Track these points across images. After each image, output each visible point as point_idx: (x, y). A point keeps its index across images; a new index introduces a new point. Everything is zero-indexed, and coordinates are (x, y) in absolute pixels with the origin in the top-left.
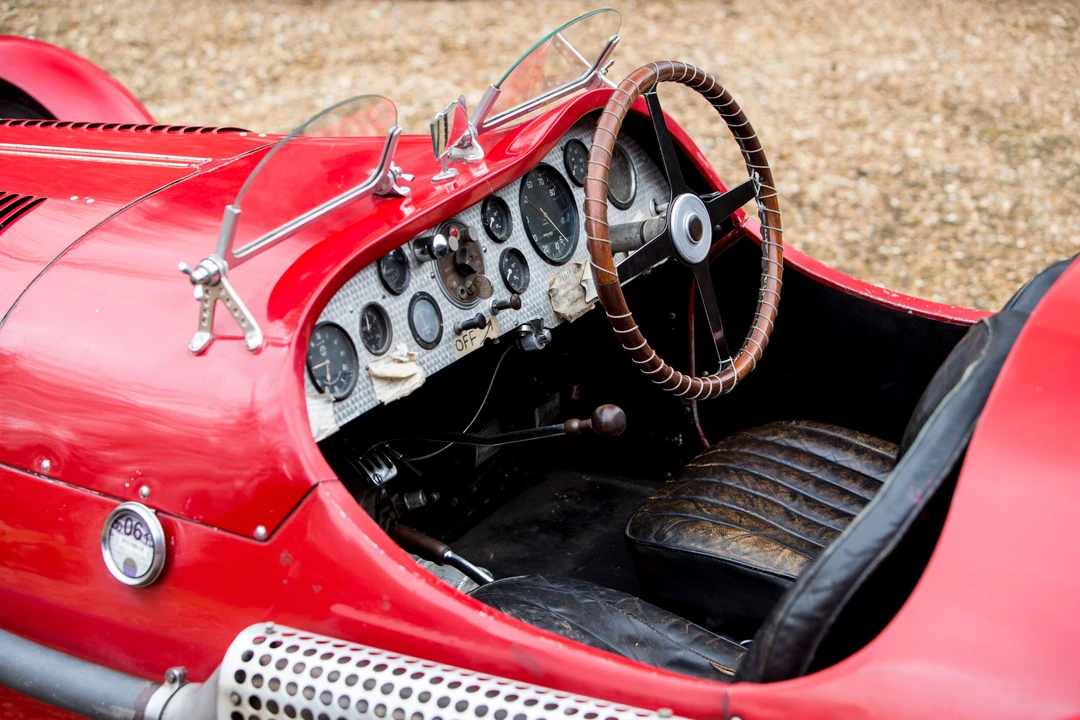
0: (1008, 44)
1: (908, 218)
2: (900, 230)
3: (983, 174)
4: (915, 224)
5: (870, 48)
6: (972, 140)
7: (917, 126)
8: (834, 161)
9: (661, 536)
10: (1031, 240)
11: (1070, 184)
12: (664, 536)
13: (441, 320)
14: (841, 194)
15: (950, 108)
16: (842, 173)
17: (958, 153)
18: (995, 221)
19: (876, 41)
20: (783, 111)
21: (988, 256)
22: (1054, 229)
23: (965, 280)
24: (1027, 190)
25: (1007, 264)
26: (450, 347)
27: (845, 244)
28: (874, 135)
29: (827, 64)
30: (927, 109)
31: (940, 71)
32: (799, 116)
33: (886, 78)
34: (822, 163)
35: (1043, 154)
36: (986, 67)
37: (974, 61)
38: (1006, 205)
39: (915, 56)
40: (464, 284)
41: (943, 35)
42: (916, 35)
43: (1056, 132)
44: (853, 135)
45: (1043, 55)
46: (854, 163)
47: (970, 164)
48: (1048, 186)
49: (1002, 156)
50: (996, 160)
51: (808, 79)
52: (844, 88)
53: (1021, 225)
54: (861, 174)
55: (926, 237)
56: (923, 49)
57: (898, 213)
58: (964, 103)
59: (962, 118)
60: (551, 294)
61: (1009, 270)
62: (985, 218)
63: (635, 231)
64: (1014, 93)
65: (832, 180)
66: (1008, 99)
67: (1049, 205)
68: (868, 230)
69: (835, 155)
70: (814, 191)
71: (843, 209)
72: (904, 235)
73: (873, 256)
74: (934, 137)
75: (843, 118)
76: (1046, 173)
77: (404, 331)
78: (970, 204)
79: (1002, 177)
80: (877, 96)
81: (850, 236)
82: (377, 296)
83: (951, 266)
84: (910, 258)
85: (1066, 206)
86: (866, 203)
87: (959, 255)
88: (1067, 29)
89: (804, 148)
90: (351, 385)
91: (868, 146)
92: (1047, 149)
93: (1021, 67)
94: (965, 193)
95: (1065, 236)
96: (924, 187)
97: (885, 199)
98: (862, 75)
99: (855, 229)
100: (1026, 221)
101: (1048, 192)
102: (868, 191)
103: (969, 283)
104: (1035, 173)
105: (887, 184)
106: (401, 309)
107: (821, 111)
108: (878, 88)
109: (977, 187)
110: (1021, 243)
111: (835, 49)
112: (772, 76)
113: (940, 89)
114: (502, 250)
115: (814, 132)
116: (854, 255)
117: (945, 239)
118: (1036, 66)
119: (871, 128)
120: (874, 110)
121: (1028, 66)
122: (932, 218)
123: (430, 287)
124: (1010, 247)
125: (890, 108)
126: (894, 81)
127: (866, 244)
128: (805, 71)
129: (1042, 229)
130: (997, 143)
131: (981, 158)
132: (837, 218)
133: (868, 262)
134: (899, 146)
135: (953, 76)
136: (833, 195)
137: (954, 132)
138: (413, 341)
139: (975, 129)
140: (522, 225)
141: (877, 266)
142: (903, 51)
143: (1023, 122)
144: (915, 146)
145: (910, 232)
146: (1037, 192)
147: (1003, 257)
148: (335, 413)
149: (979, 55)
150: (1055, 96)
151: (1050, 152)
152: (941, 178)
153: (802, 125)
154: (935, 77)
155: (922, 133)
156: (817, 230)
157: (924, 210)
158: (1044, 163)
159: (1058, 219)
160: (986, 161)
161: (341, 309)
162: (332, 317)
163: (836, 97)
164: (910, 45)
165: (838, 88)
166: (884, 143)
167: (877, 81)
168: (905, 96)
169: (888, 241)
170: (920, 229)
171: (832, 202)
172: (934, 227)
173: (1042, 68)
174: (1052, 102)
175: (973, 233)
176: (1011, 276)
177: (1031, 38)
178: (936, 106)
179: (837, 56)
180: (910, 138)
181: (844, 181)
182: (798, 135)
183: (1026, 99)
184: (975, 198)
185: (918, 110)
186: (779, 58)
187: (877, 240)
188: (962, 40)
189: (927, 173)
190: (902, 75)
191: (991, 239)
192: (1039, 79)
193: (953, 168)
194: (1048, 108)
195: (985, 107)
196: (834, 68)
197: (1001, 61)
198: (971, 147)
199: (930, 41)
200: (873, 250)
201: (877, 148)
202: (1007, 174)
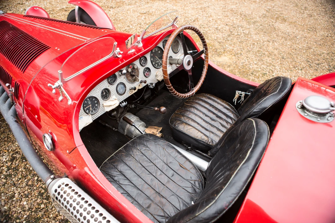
0: (250, 4)
1: (233, 33)
2: (231, 35)
3: (244, 26)
4: (233, 35)
5: (231, 4)
6: (244, 21)
7: (236, 17)
8: (223, 22)
9: (175, 125)
10: (251, 39)
11: (257, 29)
12: (175, 126)
13: (126, 88)
14: (223, 28)
15: (241, 14)
16: (224, 24)
17: (241, 23)
18: (245, 35)
19: (232, 2)
20: (217, 13)
21: (244, 41)
22: (254, 37)
23: (240, 45)
24: (251, 30)
25: (247, 43)
26: (128, 93)
27: (223, 37)
28: (229, 18)
29: (224, 6)
30: (238, 14)
31: (240, 8)
32: (219, 14)
33: (232, 9)
34: (221, 22)
35: (254, 24)
36: (247, 8)
37: (245, 7)
38: (247, 32)
39: (237, 5)
40: (133, 78)
41: (241, 2)
42: (237, 2)
43: (256, 20)
44: (226, 18)
45: (255, 6)
46: (226, 23)
47: (243, 25)
48: (254, 29)
49: (248, 24)
50: (247, 24)
51: (221, 8)
52: (226, 10)
53: (249, 36)
54: (227, 25)
55: (235, 37)
56: (238, 4)
57: (231, 32)
58: (243, 14)
59: (242, 17)
60: (156, 76)
61: (247, 44)
62: (244, 35)
63: (177, 61)
64: (250, 13)
65: (223, 26)
66: (250, 14)
67: (254, 33)
68: (226, 35)
69: (223, 21)
70: (220, 27)
71: (223, 31)
72: (232, 36)
73: (227, 40)
74: (238, 19)
75: (225, 15)
76: (254, 27)
77: (115, 93)
78: (242, 32)
79: (247, 27)
80: (231, 12)
81: (224, 36)
82: (107, 86)
83: (238, 42)
84: (232, 41)
85: (256, 33)
86: (227, 30)
87: (239, 41)
88: (259, 2)
89: (219, 20)
90: (98, 110)
91: (229, 20)
92: (254, 23)
93: (252, 8)
94: (241, 29)
95: (256, 39)
96: (236, 28)
97: (230, 29)
98: (229, 8)
99: (225, 35)
100: (250, 35)
101: (254, 30)
102: (227, 28)
103: (241, 46)
104: (252, 27)
105: (230, 27)
106: (114, 88)
107: (222, 14)
108: (231, 10)
109: (244, 29)
110: (249, 39)
111: (226, 3)
112: (216, 7)
113: (240, 11)
114: (144, 68)
115: (221, 17)
116: (224, 39)
117: (238, 38)
118: (254, 8)
119: (229, 17)
120: (230, 14)
121: (253, 8)
122: (236, 34)
123: (123, 81)
124: (247, 40)
125: (232, 14)
126: (233, 9)
127: (226, 37)
128: (221, 7)
129: (252, 37)
130: (247, 21)
131: (244, 24)
132: (222, 32)
133: (226, 41)
134: (233, 21)
135: (242, 9)
136: (222, 28)
137: (241, 19)
138: (117, 94)
139: (244, 18)
140: (150, 61)
141: (227, 42)
142: (235, 5)
143: (251, 18)
144: (235, 21)
145: (233, 36)
146: (252, 30)
147: (246, 42)
148: (92, 117)
149: (246, 6)
150: (256, 13)
151: (255, 24)
152: (238, 26)
153: (219, 16)
154: (239, 9)
155: (237, 18)
156: (219, 34)
157: (235, 32)
158: (254, 25)
159: (255, 35)
160: (245, 24)
161: (95, 92)
162: (92, 95)
163: (225, 12)
164: (237, 3)
165: (225, 10)
166: (231, 20)
167: (231, 9)
168: (235, 12)
169: (229, 37)
170: (234, 35)
171: (222, 29)
172: (236, 35)
173: (255, 9)
174: (256, 15)
175: (242, 37)
176: (247, 45)
177: (254, 3)
178: (239, 14)
179: (226, 5)
180: (235, 19)
181: (224, 26)
182: (219, 18)
183: (252, 14)
184: (243, 31)
185: (236, 15)
186: (218, 4)
187: (228, 37)
188: (244, 3)
189: (236, 26)
190: (235, 8)
191: (245, 38)
192: (254, 11)
193: (240, 25)
194: (255, 16)
195: (246, 15)
196: (225, 7)
197: (249, 7)
198: (243, 21)
199: (239, 3)
200: (227, 39)
201: (230, 21)
202: (248, 27)
